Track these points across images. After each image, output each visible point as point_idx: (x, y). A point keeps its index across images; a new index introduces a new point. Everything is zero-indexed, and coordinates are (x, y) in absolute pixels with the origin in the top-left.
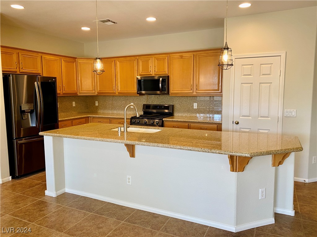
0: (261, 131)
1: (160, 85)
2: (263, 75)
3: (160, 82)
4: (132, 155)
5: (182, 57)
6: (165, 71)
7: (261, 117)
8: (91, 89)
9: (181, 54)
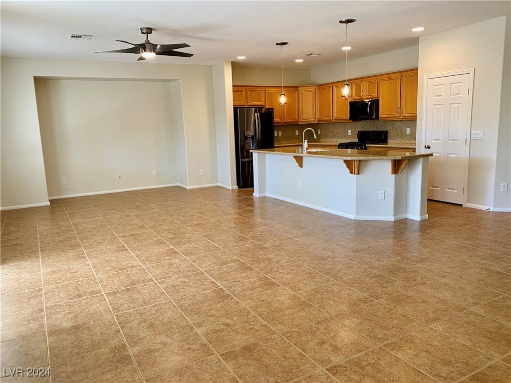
0: (450, 155)
1: (368, 109)
2: (453, 95)
3: (369, 106)
4: (301, 166)
5: (390, 79)
6: (374, 95)
7: (451, 140)
8: (312, 117)
9: (389, 76)
